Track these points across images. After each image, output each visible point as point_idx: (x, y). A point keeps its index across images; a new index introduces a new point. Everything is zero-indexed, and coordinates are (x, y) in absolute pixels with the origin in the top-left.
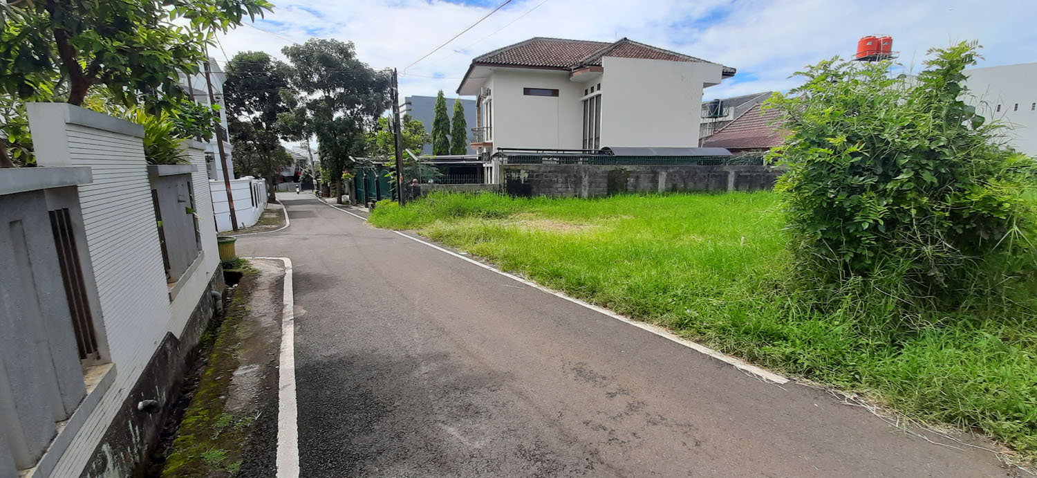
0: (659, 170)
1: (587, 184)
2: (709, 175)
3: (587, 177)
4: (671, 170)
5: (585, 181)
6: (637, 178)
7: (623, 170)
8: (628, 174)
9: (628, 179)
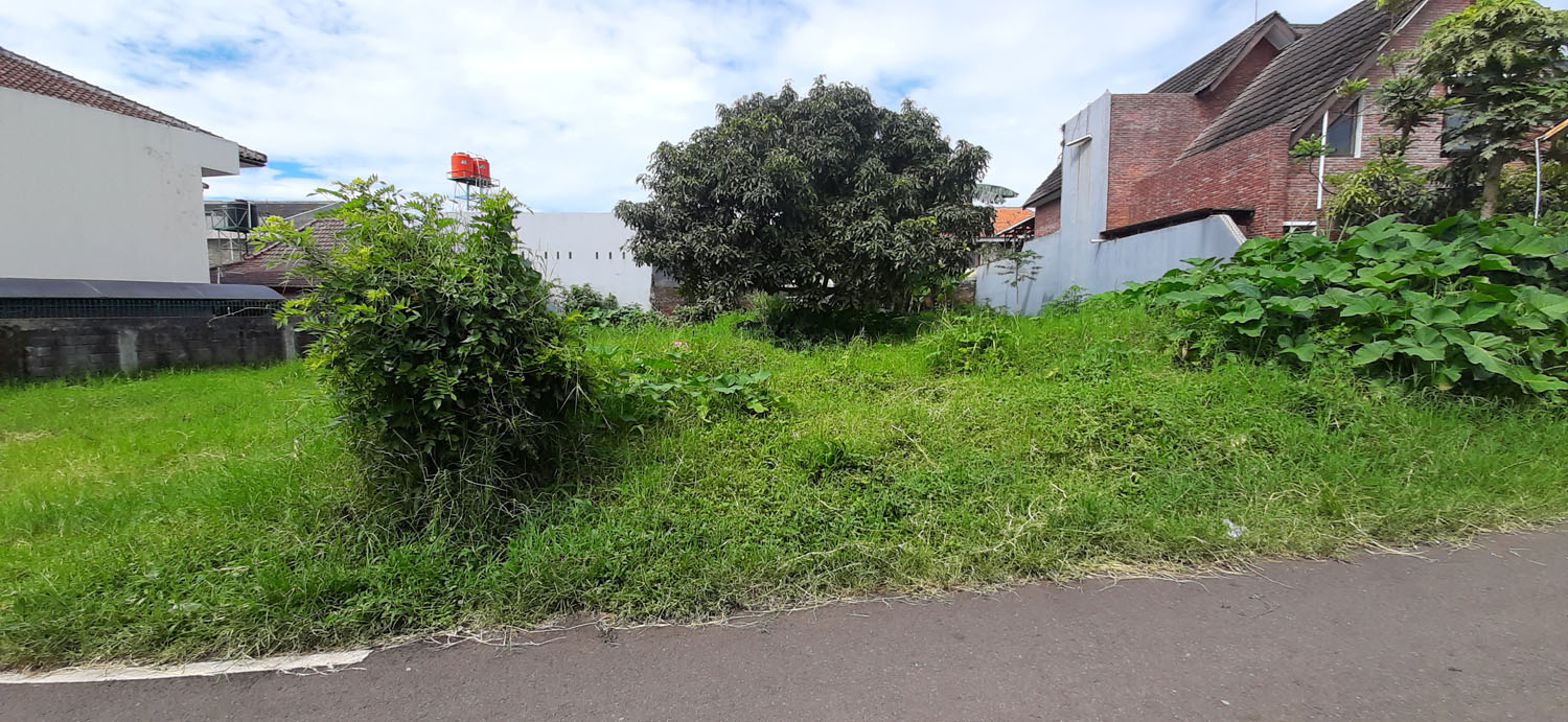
0: (115, 327)
2: (241, 334)
4: (148, 326)
6: (55, 345)
7: (10, 329)
8: (27, 337)
9: (28, 349)
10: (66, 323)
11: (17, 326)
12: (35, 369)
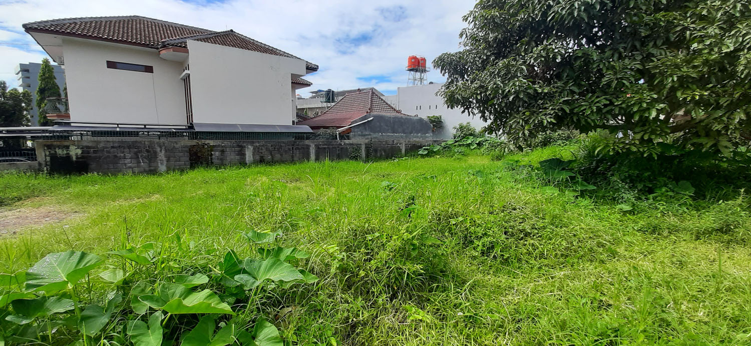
0: (245, 144)
1: (164, 159)
2: (293, 148)
3: (163, 152)
4: (257, 144)
5: (162, 155)
6: (223, 152)
8: (212, 148)
9: (213, 153)
11: (208, 143)
12: (215, 161)
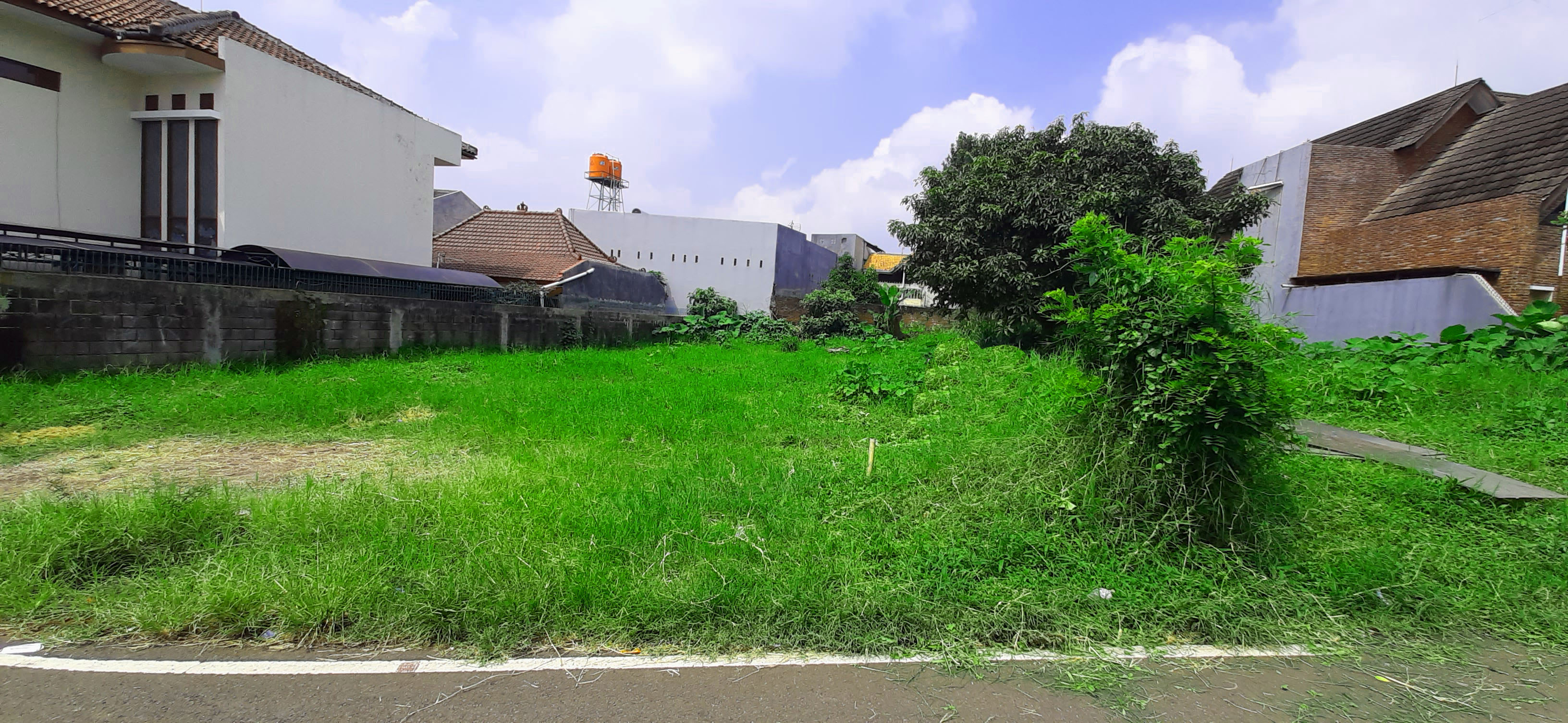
0: (389, 306)
1: (219, 332)
2: (473, 318)
3: (218, 314)
4: (412, 308)
5: (214, 323)
6: (345, 320)
7: (313, 301)
8: (325, 311)
9: (325, 321)
10: (355, 300)
11: (318, 299)
12: (330, 341)
